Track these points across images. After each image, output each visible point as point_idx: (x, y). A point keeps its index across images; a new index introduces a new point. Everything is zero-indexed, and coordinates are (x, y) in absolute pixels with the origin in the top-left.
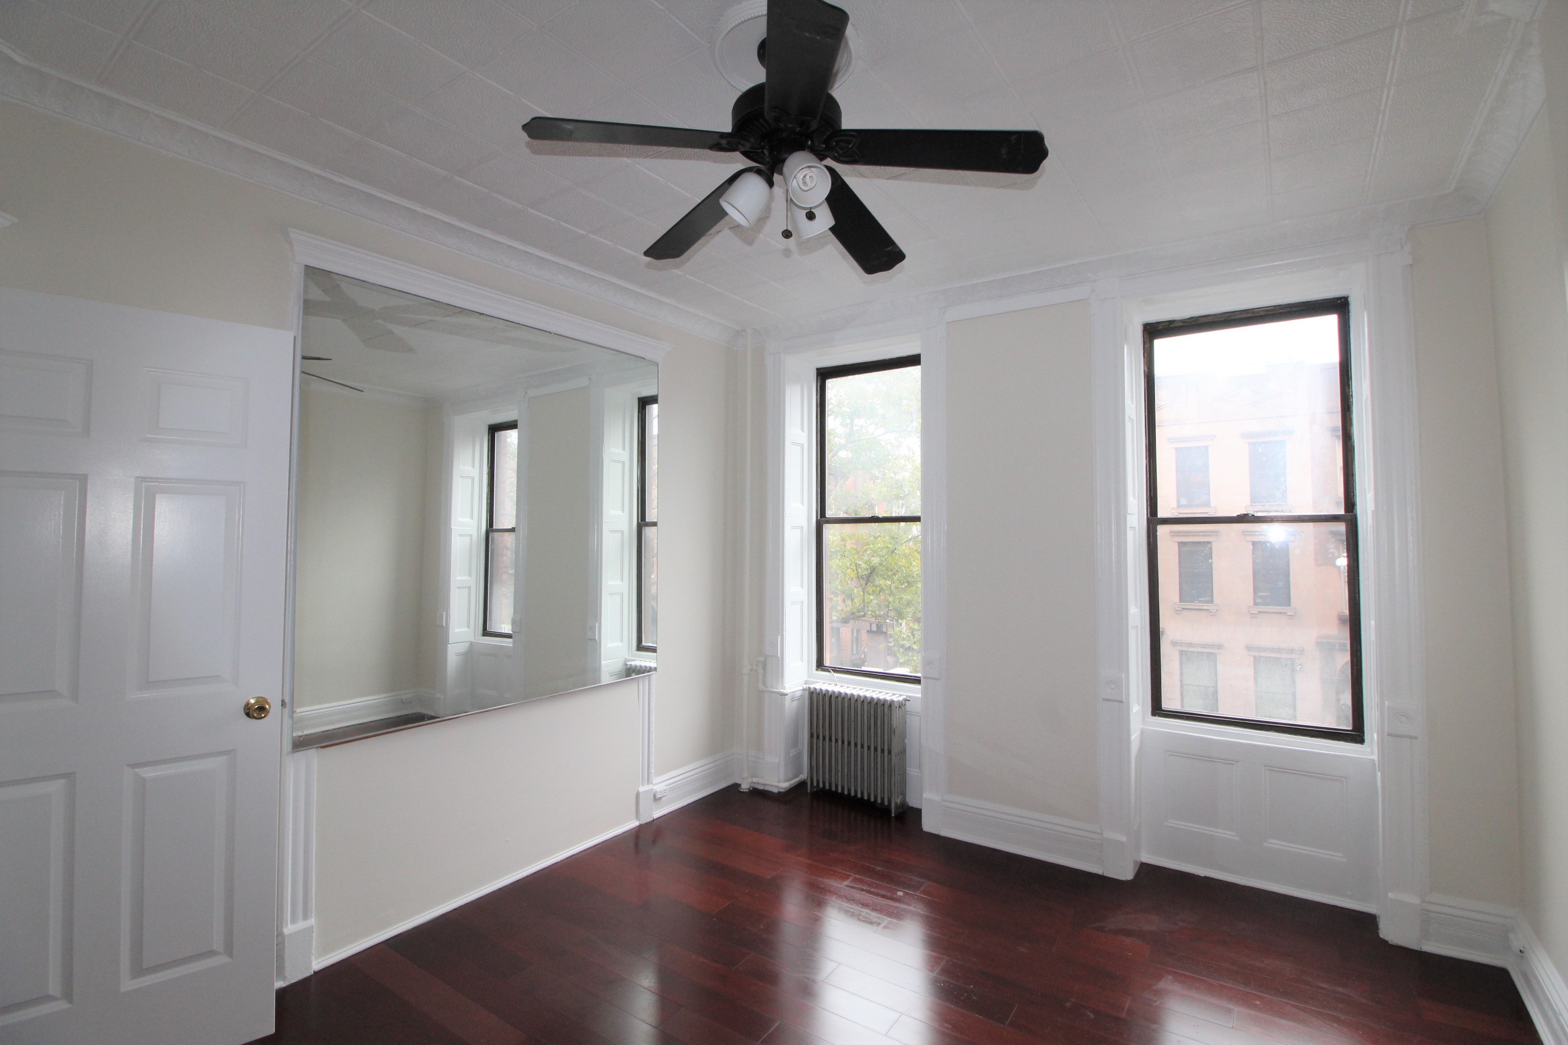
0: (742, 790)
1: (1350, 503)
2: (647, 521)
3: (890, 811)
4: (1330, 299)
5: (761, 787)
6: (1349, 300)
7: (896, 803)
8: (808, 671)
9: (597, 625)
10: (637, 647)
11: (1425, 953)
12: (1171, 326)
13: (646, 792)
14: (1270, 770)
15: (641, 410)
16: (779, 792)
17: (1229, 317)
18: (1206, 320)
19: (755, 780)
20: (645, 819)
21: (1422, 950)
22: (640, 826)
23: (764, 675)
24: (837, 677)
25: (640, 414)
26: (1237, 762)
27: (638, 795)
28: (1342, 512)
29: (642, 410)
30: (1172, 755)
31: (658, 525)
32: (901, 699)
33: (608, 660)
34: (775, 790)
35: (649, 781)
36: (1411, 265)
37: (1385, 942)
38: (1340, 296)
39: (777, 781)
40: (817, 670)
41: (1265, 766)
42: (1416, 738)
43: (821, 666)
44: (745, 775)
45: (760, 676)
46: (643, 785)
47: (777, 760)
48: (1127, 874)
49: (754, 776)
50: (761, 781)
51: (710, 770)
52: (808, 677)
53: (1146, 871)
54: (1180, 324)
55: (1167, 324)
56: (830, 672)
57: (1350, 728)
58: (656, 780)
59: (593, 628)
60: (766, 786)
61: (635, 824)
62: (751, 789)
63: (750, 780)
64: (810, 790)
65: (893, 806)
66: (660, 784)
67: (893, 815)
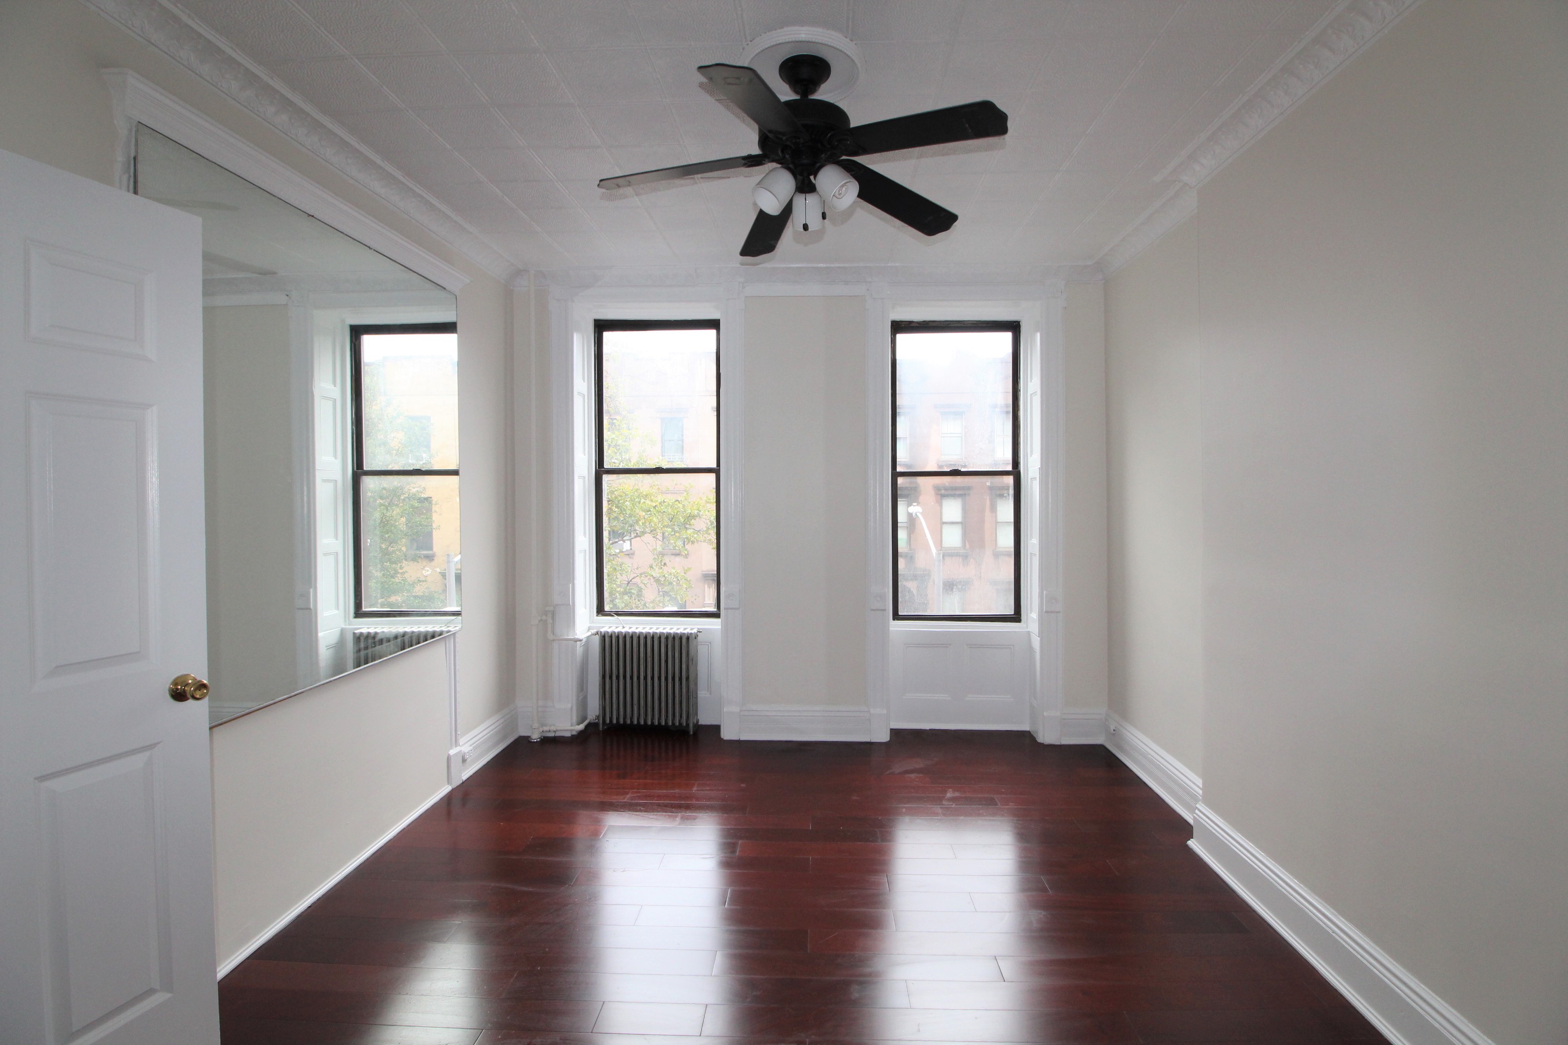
0: (533, 741)
1: (1016, 463)
2: (365, 469)
3: (688, 732)
4: (1009, 321)
5: (552, 735)
6: (1021, 323)
7: (693, 723)
8: (590, 618)
9: (312, 590)
10: (355, 613)
11: (1063, 745)
12: (911, 325)
13: (456, 754)
14: (971, 647)
15: (354, 340)
16: (573, 736)
17: (949, 324)
18: (934, 324)
19: (545, 729)
20: (456, 782)
21: (1062, 744)
22: (452, 790)
23: (553, 624)
24: (623, 620)
25: (353, 344)
26: (950, 645)
27: (449, 759)
28: (1009, 468)
29: (356, 340)
30: (909, 647)
31: (460, 473)
32: (695, 631)
33: (325, 631)
34: (568, 734)
35: (457, 744)
36: (1065, 308)
37: (1042, 744)
38: (1015, 320)
39: (570, 725)
40: (597, 616)
41: (967, 645)
42: (1059, 612)
43: (601, 612)
44: (536, 725)
45: (550, 626)
46: (451, 748)
47: (569, 706)
48: (883, 737)
49: (543, 725)
50: (553, 728)
51: (500, 727)
52: (590, 623)
53: (896, 733)
54: (917, 325)
55: (908, 323)
56: (613, 616)
57: (1013, 613)
58: (462, 741)
59: (306, 596)
60: (557, 732)
61: (446, 789)
62: (542, 738)
63: (541, 730)
64: (602, 728)
65: (691, 725)
66: (465, 746)
67: (692, 733)
